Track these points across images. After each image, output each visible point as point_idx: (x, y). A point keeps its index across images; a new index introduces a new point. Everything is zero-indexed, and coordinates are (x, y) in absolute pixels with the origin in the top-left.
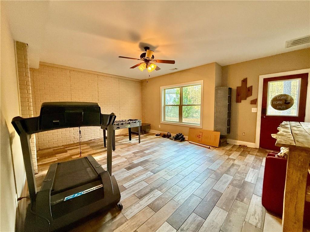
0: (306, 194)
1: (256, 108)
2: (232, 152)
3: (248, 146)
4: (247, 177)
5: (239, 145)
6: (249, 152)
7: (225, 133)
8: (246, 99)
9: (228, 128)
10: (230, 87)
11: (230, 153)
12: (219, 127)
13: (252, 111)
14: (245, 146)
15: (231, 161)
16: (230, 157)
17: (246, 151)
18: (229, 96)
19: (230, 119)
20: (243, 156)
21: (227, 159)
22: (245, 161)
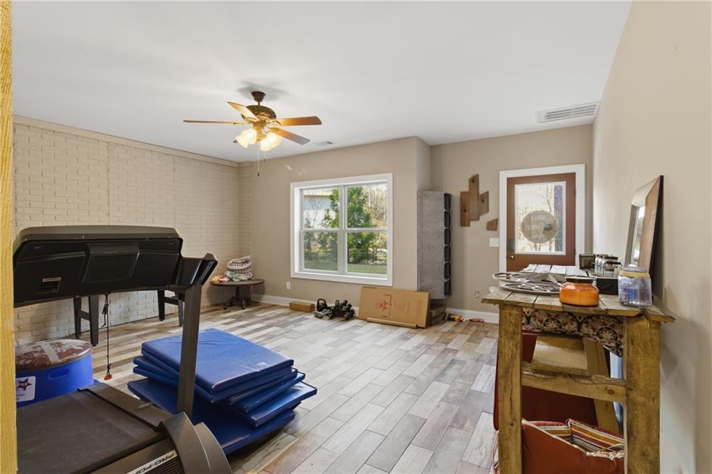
0: (521, 374)
1: (497, 239)
2: (454, 336)
3: (486, 321)
4: (476, 381)
5: (470, 320)
6: (487, 332)
7: (440, 295)
8: (478, 219)
9: (445, 283)
10: (448, 192)
11: (450, 337)
12: (428, 281)
13: (491, 245)
14: (479, 321)
15: (450, 354)
16: (448, 347)
17: (482, 331)
18: (445, 212)
19: (449, 264)
20: (475, 342)
21: (443, 352)
22: (476, 351)
